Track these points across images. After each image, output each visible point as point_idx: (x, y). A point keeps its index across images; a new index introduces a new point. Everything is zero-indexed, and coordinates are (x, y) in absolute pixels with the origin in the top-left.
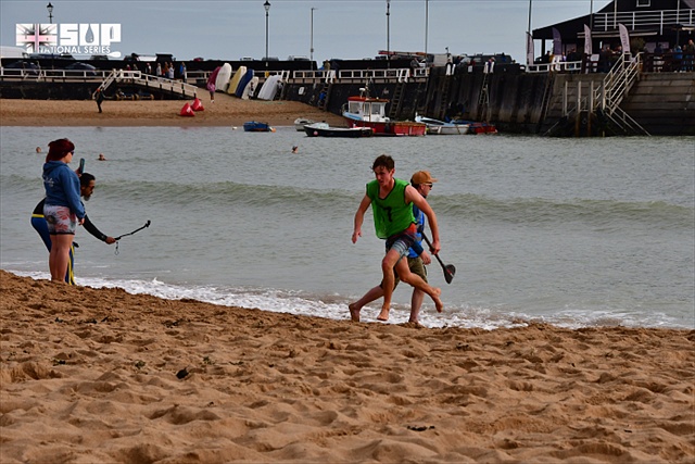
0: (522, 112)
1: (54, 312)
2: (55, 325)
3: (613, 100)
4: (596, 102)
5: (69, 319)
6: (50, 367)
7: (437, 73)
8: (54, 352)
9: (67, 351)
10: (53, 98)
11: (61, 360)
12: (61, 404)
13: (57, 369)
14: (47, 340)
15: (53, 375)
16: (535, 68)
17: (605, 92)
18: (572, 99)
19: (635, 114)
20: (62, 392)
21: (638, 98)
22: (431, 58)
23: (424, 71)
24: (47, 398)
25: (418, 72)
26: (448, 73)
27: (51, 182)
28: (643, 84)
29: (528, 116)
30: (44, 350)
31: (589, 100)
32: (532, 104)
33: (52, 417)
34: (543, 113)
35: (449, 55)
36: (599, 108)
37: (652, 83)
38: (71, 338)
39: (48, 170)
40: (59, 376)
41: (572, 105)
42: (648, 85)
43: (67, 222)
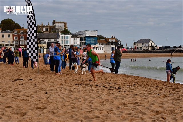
1: (168, 87)
2: (169, 89)
5: (171, 88)
6: (169, 96)
8: (169, 93)
9: (171, 93)
10: (167, 53)
11: (170, 94)
12: (171, 102)
13: (170, 96)
14: (168, 91)
15: (169, 97)
20: (171, 100)
24: (169, 100)
27: (167, 66)
30: (167, 93)
33: (170, 104)
38: (171, 91)
39: (167, 64)
40: (170, 97)
43: (170, 72)
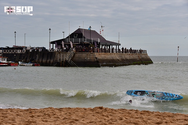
0: (48, 61)
3: (69, 58)
4: (65, 59)
7: (28, 51)
16: (51, 51)
17: (67, 57)
18: (60, 58)
19: (74, 61)
21: (75, 58)
22: (26, 47)
23: (24, 51)
25: (23, 51)
26: (30, 51)
28: (76, 55)
29: (50, 62)
31: (64, 58)
32: (51, 59)
34: (53, 61)
35: (30, 47)
36: (66, 60)
37: (78, 55)
41: (60, 59)
42: (77, 55)
